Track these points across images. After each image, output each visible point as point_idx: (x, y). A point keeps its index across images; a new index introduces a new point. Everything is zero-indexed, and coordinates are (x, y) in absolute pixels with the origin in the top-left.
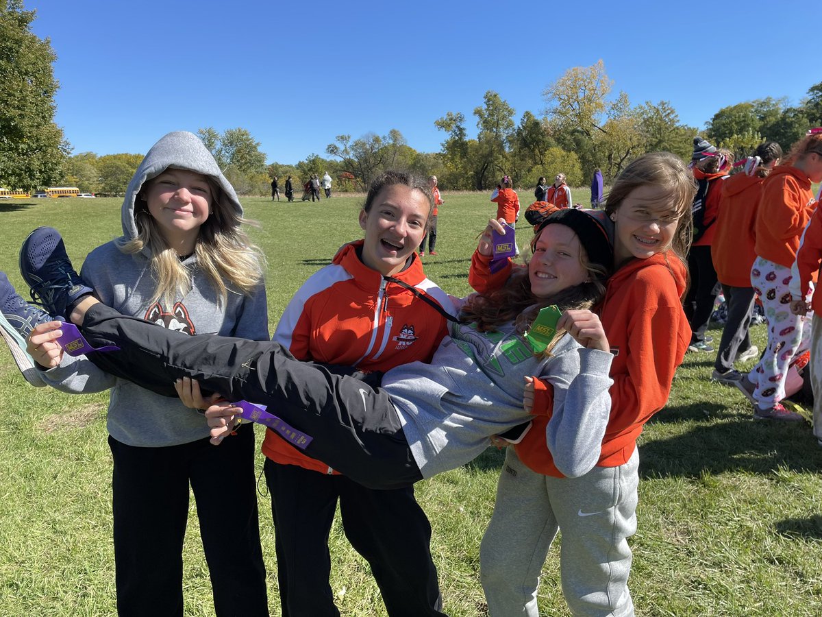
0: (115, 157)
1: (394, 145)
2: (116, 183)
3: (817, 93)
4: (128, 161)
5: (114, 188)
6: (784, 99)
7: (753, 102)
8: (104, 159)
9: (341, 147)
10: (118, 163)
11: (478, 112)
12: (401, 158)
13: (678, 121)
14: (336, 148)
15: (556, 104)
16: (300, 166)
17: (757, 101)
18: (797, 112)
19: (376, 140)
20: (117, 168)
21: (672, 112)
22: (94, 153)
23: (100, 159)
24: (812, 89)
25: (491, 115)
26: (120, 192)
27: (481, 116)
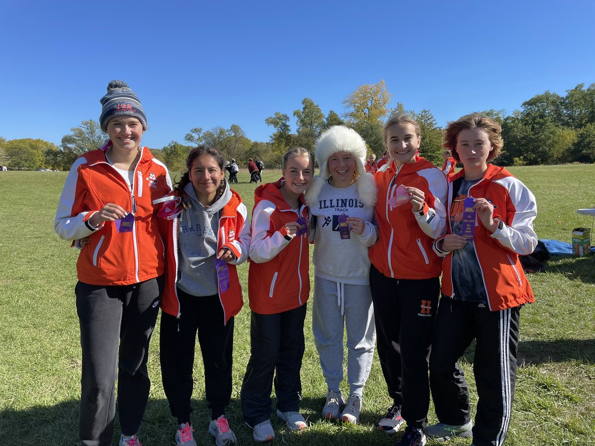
0: (21, 141)
1: (235, 136)
2: (19, 160)
3: (527, 107)
4: (30, 144)
5: (18, 164)
6: (502, 111)
7: (482, 113)
8: (11, 142)
9: (196, 136)
10: (22, 145)
11: (296, 113)
12: (240, 146)
13: (436, 123)
14: (191, 136)
15: (352, 110)
16: (165, 149)
17: (484, 112)
18: (514, 120)
19: (222, 132)
20: (20, 149)
21: (432, 118)
22: (4, 138)
23: (8, 142)
24: (524, 104)
25: (307, 116)
26: (22, 167)
27: (299, 116)
